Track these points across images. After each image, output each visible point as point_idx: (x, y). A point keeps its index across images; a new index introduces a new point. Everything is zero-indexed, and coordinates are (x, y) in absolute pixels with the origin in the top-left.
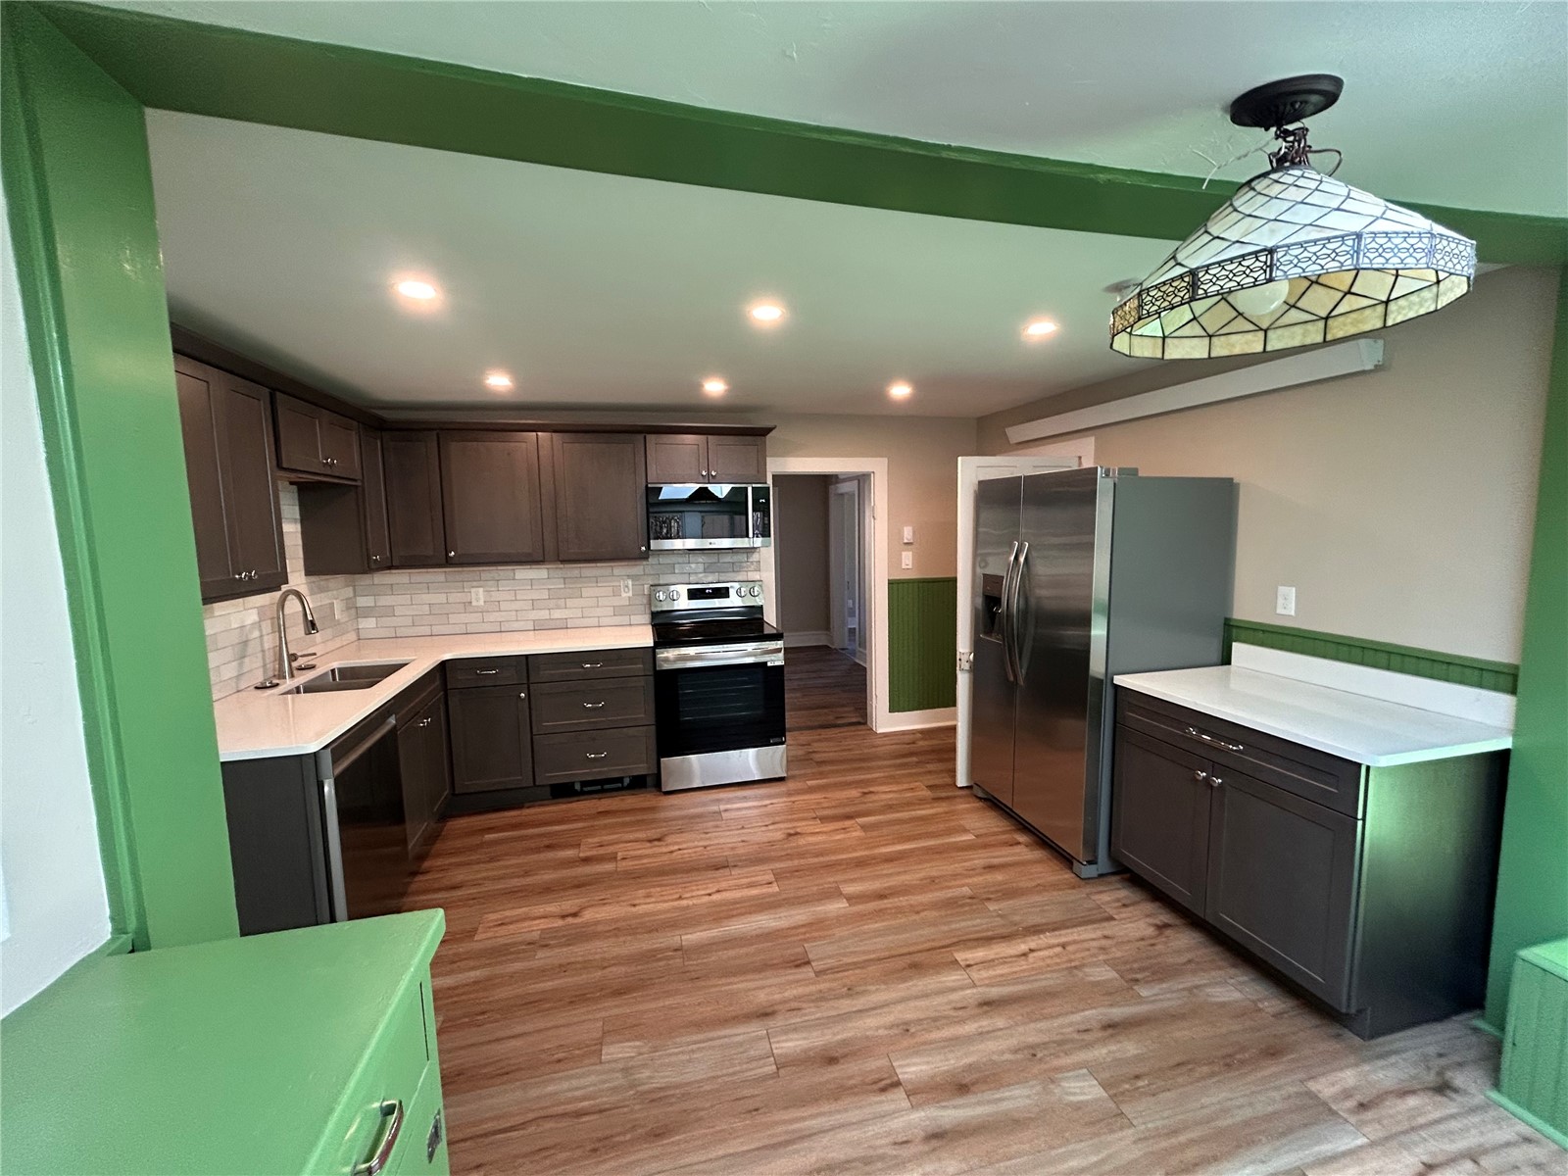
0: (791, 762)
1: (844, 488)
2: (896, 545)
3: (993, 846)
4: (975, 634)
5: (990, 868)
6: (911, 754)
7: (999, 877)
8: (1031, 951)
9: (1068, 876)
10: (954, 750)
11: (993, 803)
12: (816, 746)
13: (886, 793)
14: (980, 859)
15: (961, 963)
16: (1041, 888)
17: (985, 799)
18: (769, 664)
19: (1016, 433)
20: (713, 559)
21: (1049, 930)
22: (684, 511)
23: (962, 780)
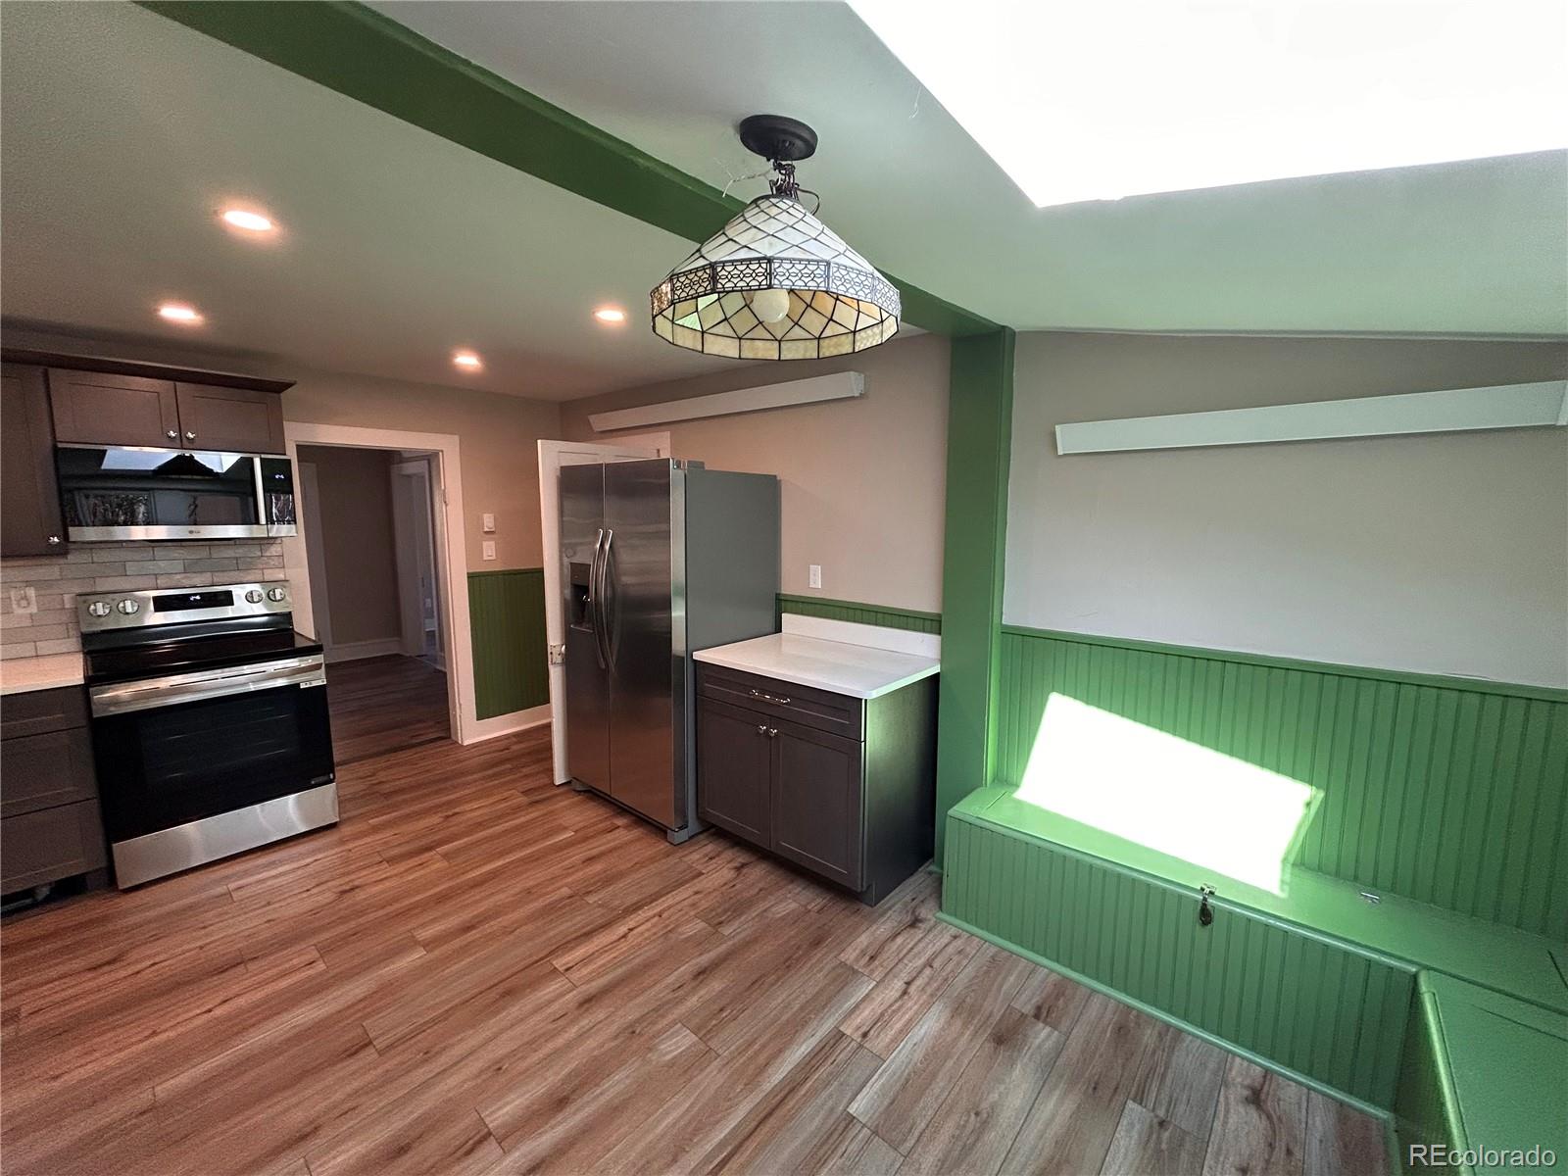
0: (342, 802)
1: (410, 468)
2: (475, 535)
3: (592, 837)
4: (566, 626)
5: (590, 860)
6: (502, 762)
7: (598, 867)
8: (631, 930)
9: (663, 846)
10: (549, 748)
11: (593, 794)
12: (382, 776)
13: (475, 810)
14: (578, 854)
15: (560, 969)
16: (640, 865)
17: (585, 791)
18: (303, 686)
19: (599, 422)
20: (203, 553)
21: (646, 904)
22: (153, 489)
23: (559, 778)
